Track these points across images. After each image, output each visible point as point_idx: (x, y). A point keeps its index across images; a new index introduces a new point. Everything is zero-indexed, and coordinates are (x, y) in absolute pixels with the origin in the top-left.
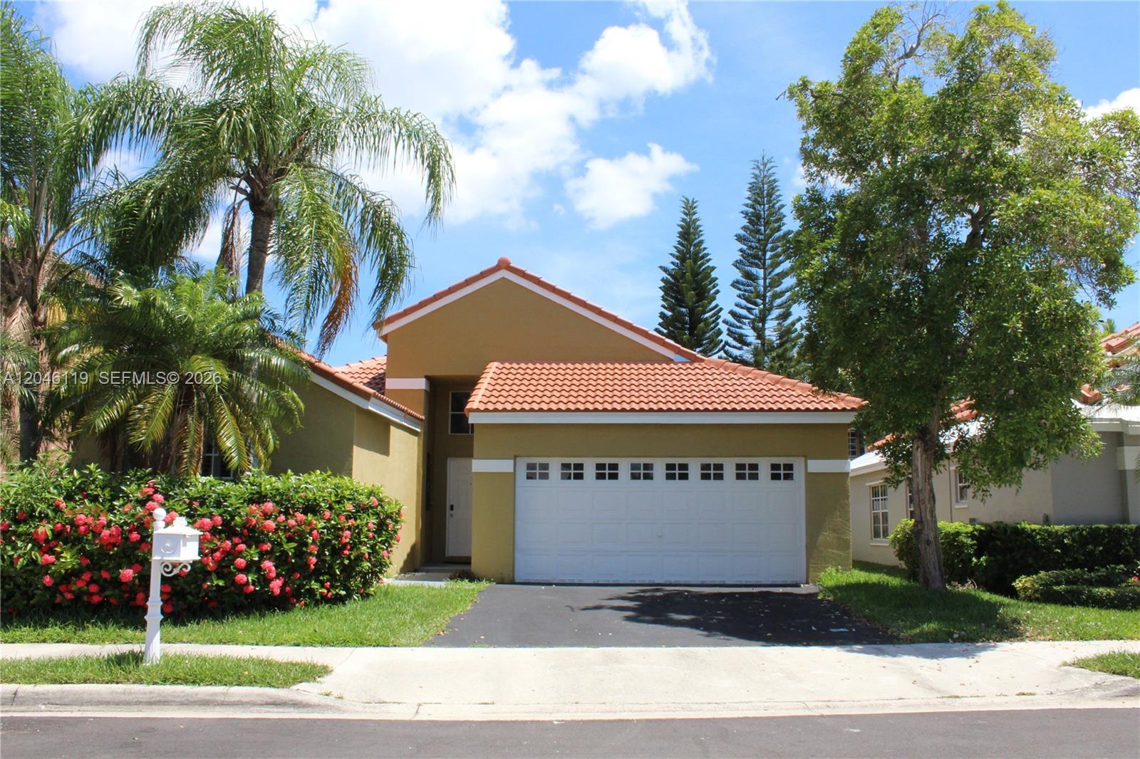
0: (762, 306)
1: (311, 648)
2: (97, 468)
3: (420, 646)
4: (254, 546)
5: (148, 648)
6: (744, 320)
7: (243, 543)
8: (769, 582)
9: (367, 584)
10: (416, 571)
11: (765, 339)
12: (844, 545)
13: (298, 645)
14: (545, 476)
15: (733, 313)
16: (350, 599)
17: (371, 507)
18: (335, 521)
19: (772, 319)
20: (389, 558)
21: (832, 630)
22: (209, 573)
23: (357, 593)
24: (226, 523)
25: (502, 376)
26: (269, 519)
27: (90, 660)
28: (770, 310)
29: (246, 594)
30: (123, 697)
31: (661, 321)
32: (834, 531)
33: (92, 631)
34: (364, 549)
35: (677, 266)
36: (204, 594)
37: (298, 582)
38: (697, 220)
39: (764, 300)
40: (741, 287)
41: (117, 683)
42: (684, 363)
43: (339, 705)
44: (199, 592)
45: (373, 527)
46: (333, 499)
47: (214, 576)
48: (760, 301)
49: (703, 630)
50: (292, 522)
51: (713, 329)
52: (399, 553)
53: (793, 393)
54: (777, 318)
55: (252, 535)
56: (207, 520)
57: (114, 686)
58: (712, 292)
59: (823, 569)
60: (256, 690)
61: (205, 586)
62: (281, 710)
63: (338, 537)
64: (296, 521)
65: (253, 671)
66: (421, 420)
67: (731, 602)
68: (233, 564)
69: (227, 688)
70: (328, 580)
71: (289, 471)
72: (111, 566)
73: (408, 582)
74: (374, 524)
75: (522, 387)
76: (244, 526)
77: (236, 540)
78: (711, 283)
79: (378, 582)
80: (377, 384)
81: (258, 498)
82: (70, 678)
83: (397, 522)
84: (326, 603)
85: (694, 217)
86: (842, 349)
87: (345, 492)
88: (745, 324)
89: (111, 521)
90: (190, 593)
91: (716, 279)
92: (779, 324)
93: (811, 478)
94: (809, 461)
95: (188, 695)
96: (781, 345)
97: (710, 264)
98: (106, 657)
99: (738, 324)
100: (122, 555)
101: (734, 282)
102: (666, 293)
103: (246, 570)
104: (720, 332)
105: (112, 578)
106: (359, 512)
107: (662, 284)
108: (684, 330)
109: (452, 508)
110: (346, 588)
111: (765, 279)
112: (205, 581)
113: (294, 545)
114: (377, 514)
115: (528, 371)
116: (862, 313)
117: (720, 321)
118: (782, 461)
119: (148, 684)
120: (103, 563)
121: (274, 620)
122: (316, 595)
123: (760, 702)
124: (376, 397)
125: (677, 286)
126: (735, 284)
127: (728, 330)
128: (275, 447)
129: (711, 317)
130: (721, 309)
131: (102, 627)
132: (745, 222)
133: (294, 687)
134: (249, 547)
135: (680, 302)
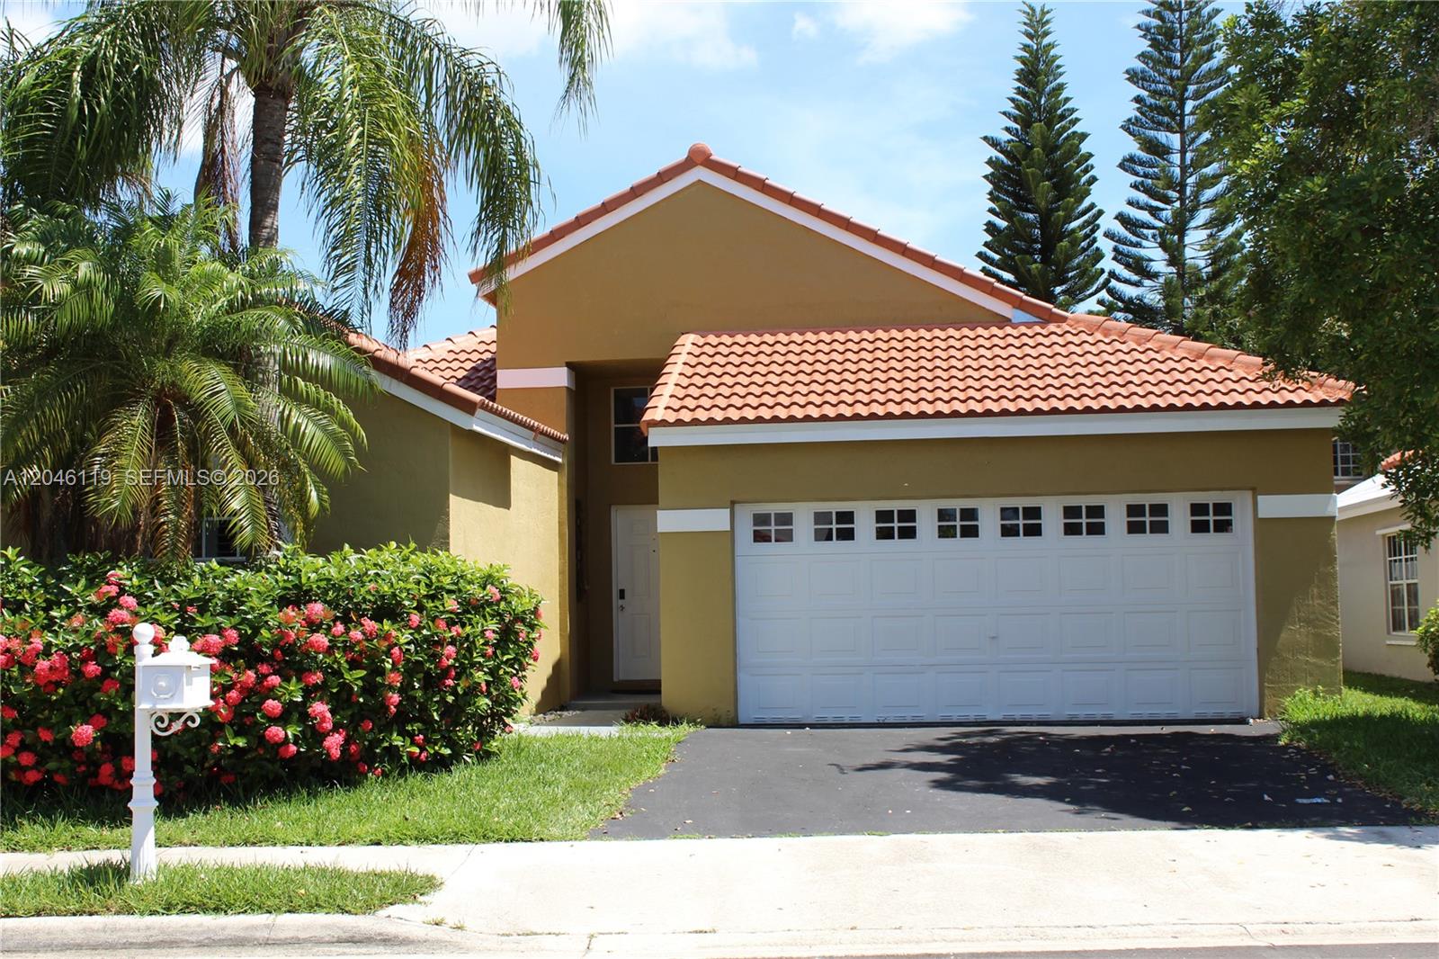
0: (1177, 204)
1: (401, 847)
2: (18, 555)
3: (585, 838)
4: (294, 679)
5: (136, 855)
6: (1145, 231)
7: (274, 673)
8: (1191, 715)
9: (485, 734)
10: (563, 708)
11: (1184, 264)
12: (1328, 647)
13: (378, 843)
14: (786, 536)
15: (1122, 218)
16: (459, 762)
17: (489, 604)
18: (429, 629)
19: (1196, 228)
20: (521, 689)
21: (1300, 801)
22: (221, 726)
23: (470, 751)
24: (245, 641)
25: (704, 359)
26: (317, 631)
27: (42, 879)
28: (1194, 210)
29: (283, 759)
30: (103, 937)
31: (989, 238)
32: (1309, 622)
33: (30, 831)
34: (480, 677)
35: (1016, 135)
36: (212, 762)
37: (370, 737)
38: (1051, 46)
39: (1182, 192)
40: (1139, 168)
41: (91, 914)
42: (1029, 325)
43: (459, 940)
44: (205, 758)
45: (492, 637)
46: (424, 592)
47: (228, 732)
48: (1173, 194)
49: (1069, 803)
50: (356, 634)
51: (1084, 250)
52: (535, 680)
53: (1231, 375)
54: (1205, 226)
55: (291, 660)
56: (214, 638)
57: (85, 920)
58: (1084, 179)
59: (1290, 692)
60: (320, 918)
61: (215, 749)
62: (364, 950)
63: (434, 657)
64: (364, 634)
65: (312, 887)
66: (563, 441)
67: (1120, 753)
68: (260, 711)
69: (272, 917)
70: (420, 732)
71: (347, 547)
72: (54, 720)
73: (553, 730)
74: (494, 631)
75: (741, 379)
76: (275, 645)
77: (264, 669)
78: (1079, 164)
79: (503, 731)
80: (482, 379)
81: (296, 597)
82: (14, 909)
83: (532, 627)
84: (419, 769)
85: (1046, 41)
86: (1312, 301)
87: (442, 578)
88: (1146, 238)
89: (49, 645)
90: (189, 762)
91: (1090, 155)
92: (1211, 236)
93: (1265, 527)
94: (1259, 497)
95: (209, 930)
96: (1214, 276)
97: (1078, 128)
98: (66, 871)
99: (1134, 239)
100: (72, 701)
101: (1125, 160)
102: (997, 186)
103: (283, 719)
104: (1099, 256)
105: (55, 740)
106: (466, 612)
107: (989, 170)
108: (1032, 254)
109: (622, 594)
110: (451, 743)
111: (1183, 152)
112: (214, 740)
113: (362, 673)
114: (500, 615)
115: (750, 348)
116: (1349, 235)
117: (1099, 234)
118: (1210, 498)
119: (142, 914)
120: (40, 716)
121: (333, 802)
122: (401, 757)
123: (1166, 924)
124: (485, 407)
125: (1018, 173)
126: (1128, 164)
127: (1115, 249)
128: (321, 504)
129: (1082, 227)
130: (1100, 213)
131: (46, 821)
132: (1144, 45)
133: (382, 913)
134: (287, 679)
135: (1023, 202)
